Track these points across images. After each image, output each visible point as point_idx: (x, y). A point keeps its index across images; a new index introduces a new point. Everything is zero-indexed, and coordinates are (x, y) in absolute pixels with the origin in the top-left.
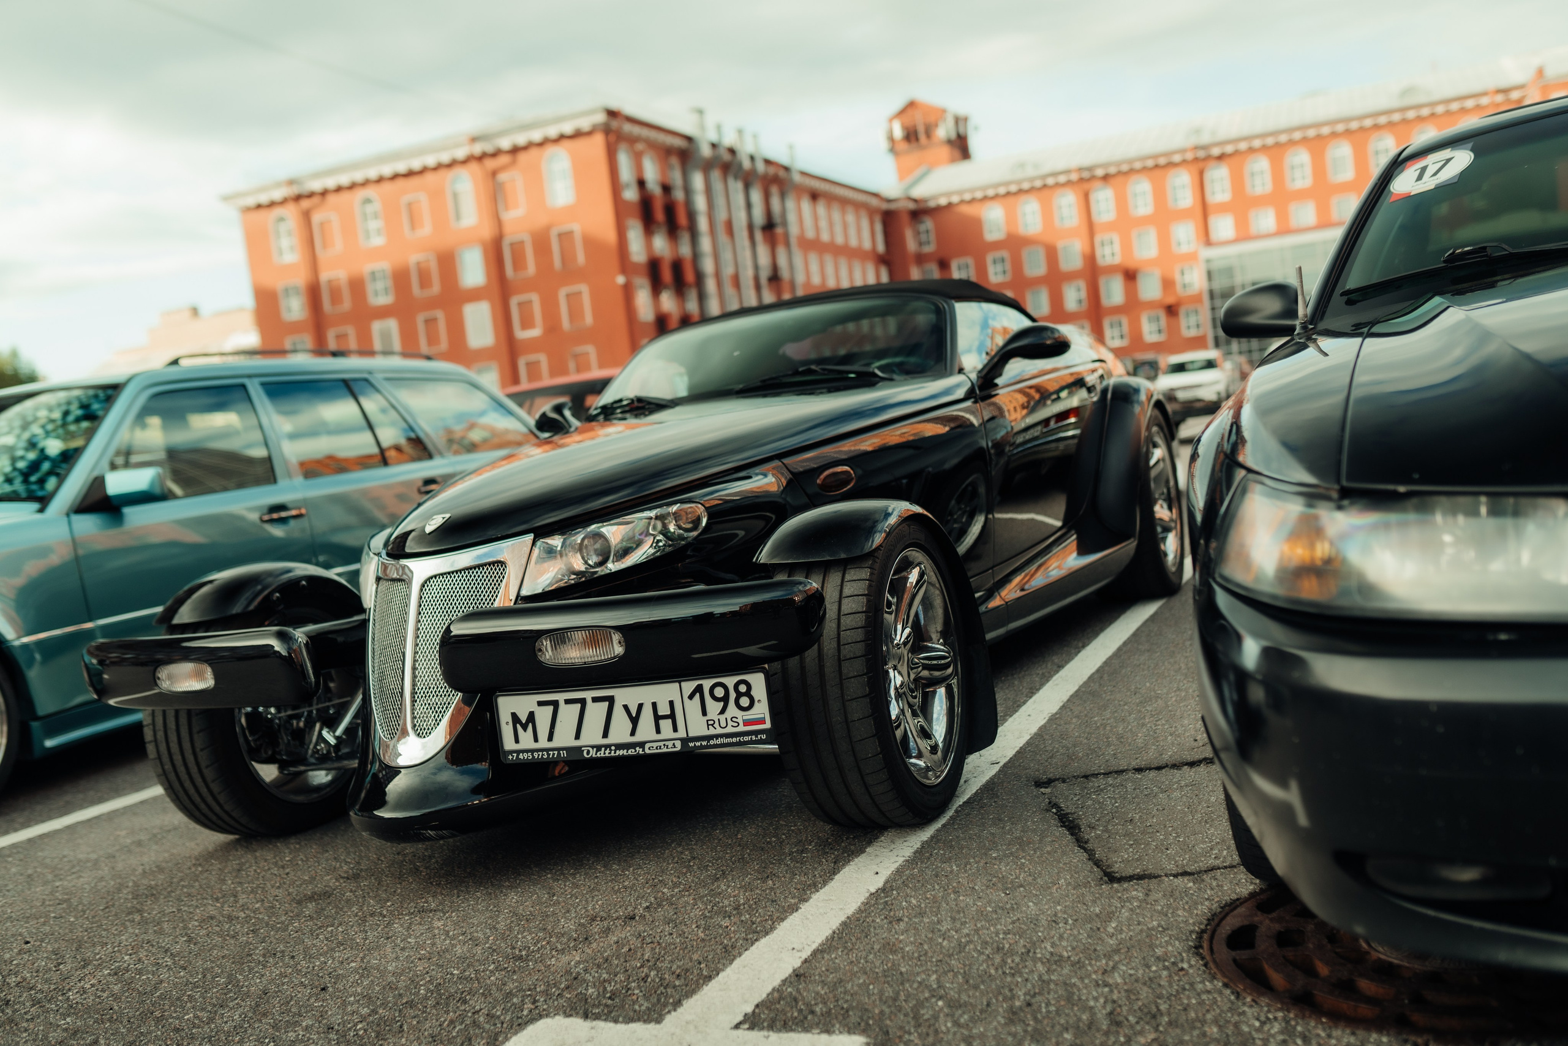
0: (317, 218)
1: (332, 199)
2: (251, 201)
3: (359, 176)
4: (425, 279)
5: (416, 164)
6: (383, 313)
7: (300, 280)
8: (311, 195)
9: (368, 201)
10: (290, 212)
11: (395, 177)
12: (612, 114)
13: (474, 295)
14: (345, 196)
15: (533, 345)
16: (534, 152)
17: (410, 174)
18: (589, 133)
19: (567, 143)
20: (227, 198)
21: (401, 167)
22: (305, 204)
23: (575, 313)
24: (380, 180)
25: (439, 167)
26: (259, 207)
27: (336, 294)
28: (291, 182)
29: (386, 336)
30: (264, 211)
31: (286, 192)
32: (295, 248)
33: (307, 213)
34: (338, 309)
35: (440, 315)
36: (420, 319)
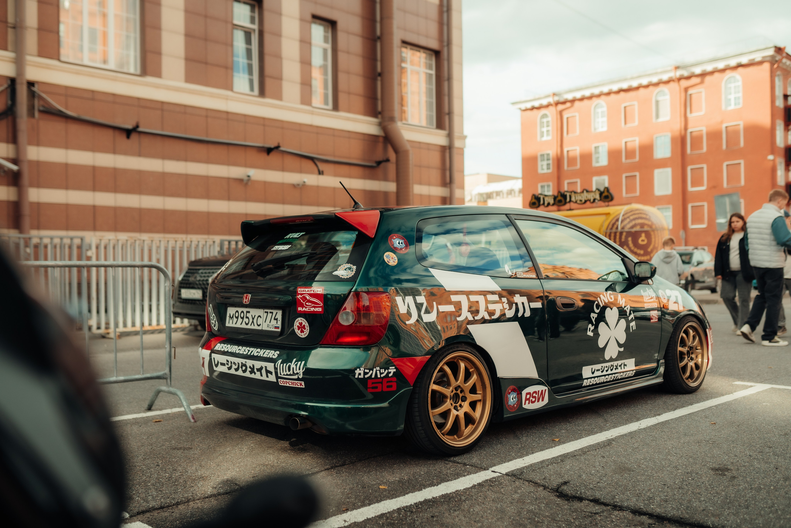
0: (566, 115)
1: (577, 104)
2: (529, 105)
3: (596, 91)
4: (630, 154)
5: (635, 84)
6: (600, 171)
7: (552, 151)
8: (564, 103)
9: (599, 106)
10: (551, 112)
11: (621, 91)
12: (779, 50)
13: (662, 163)
14: (586, 102)
15: (699, 196)
16: (717, 75)
17: (629, 90)
18: (760, 63)
19: (740, 70)
20: (513, 104)
21: (625, 86)
22: (560, 107)
23: (733, 176)
24: (609, 94)
25: (650, 85)
26: (533, 108)
27: (572, 161)
28: (554, 94)
29: (600, 185)
30: (535, 111)
31: (551, 100)
32: (551, 132)
33: (561, 113)
34: (571, 168)
35: (637, 174)
36: (624, 176)
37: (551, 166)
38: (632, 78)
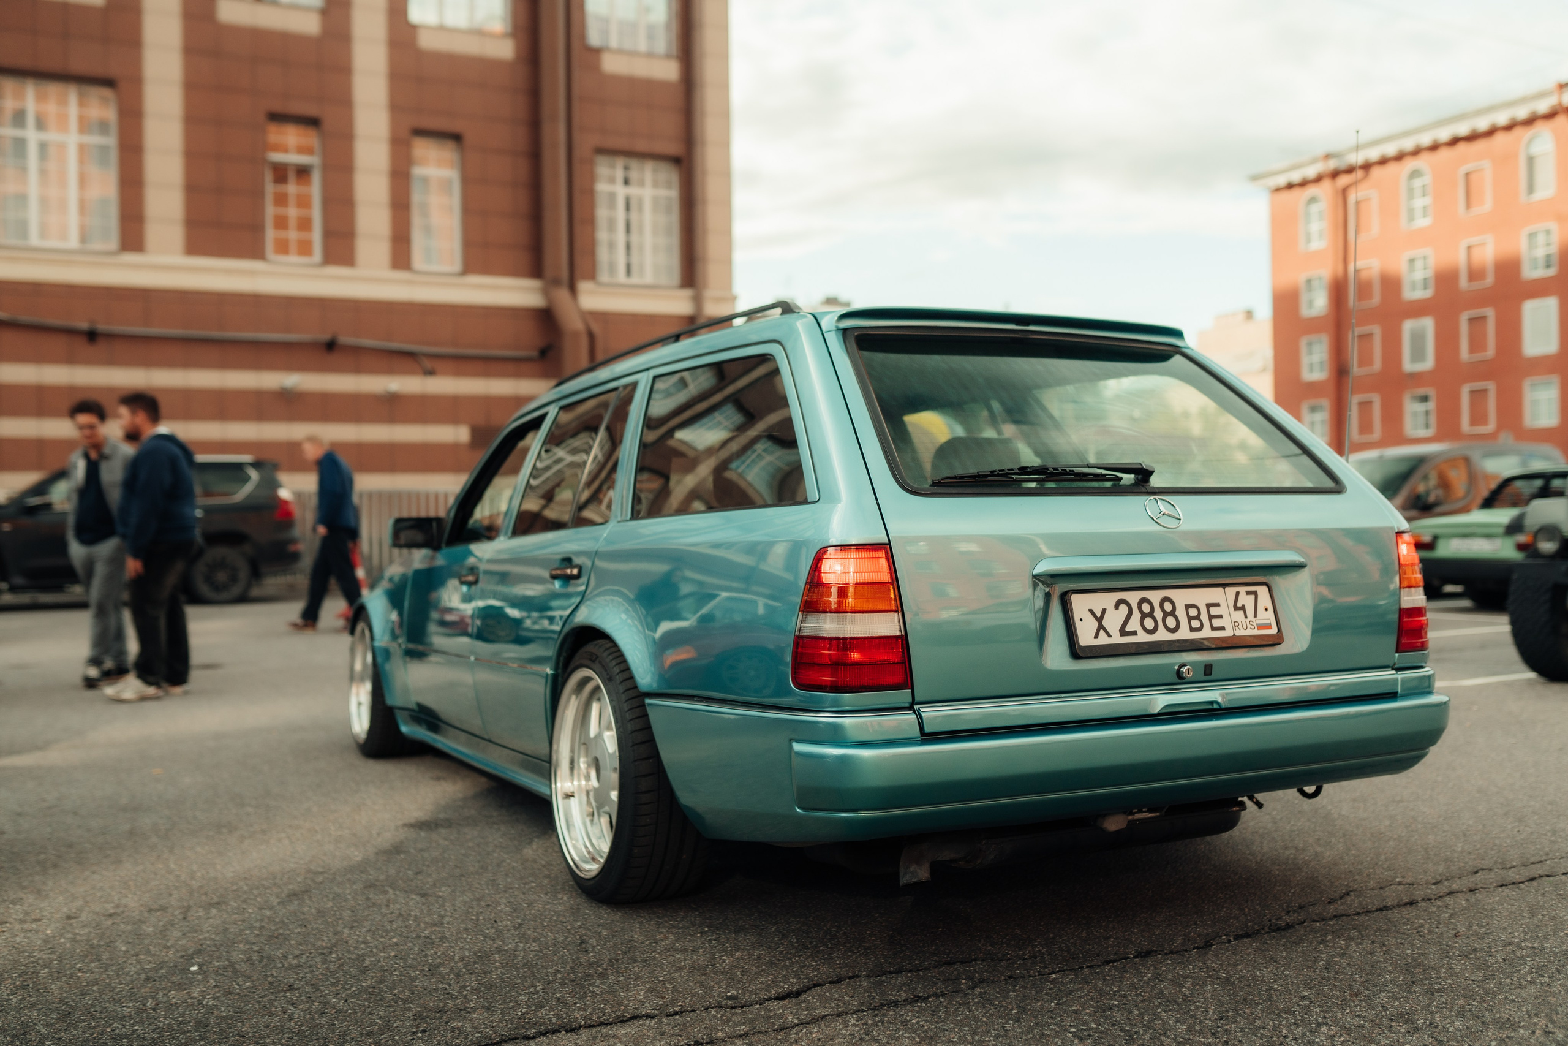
0: (1352, 198)
1: (1376, 172)
2: (1282, 180)
3: (1408, 144)
4: (1476, 273)
5: (1482, 124)
6: (1418, 309)
7: (1325, 272)
8: (1350, 170)
9: (1415, 174)
10: (1325, 191)
11: (1454, 141)
13: (1539, 289)
14: (1392, 168)
17: (1473, 137)
21: (1463, 129)
22: (1343, 180)
24: (1434, 147)
25: (1513, 125)
26: (1290, 186)
27: (1364, 289)
28: (1328, 157)
29: (1418, 338)
30: (1296, 193)
31: (1323, 167)
32: (1326, 233)
33: (1344, 191)
34: (1362, 304)
36: (1464, 318)
37: (1325, 302)
38: (1478, 115)
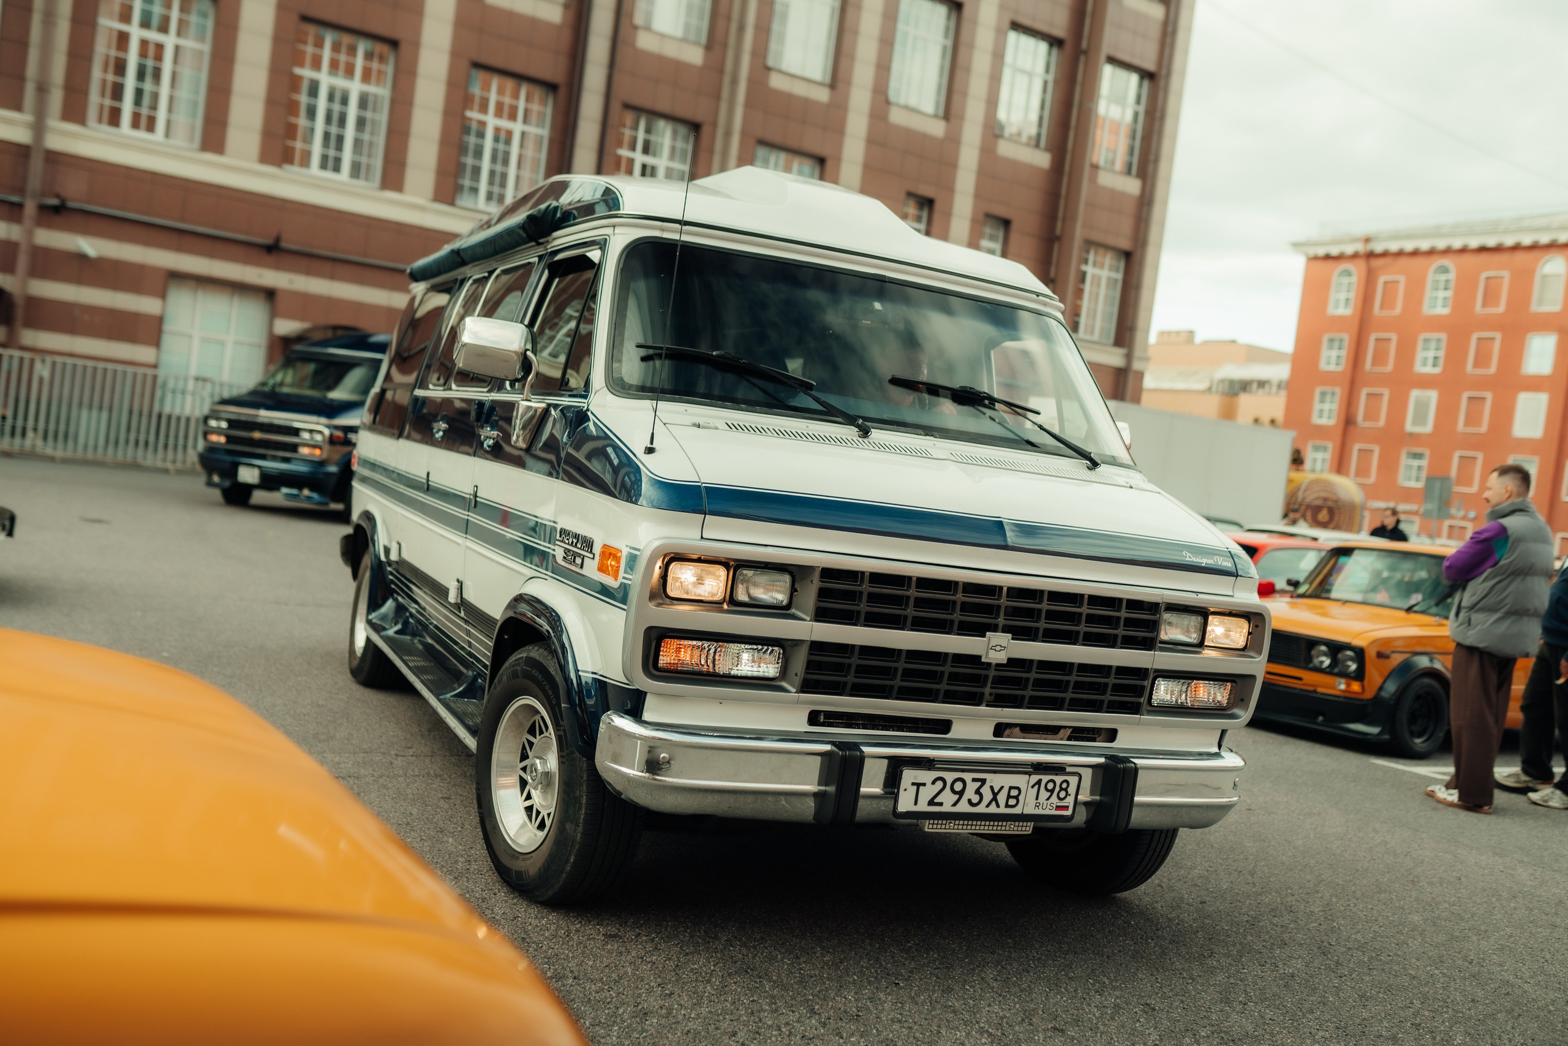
0: (1381, 280)
1: (1404, 262)
2: (1321, 251)
3: (1441, 244)
4: (1482, 358)
5: (1508, 241)
6: (1426, 382)
7: (1348, 334)
8: (1385, 254)
9: (1443, 270)
10: (1356, 268)
11: (1483, 249)
13: (1534, 384)
14: (1418, 261)
17: (1498, 249)
20: (1296, 245)
21: (1490, 242)
22: (1375, 262)
24: (1464, 250)
25: (1534, 247)
26: (1328, 257)
27: (1381, 354)
28: (1367, 240)
30: (1329, 264)
31: (1360, 247)
32: (1352, 303)
33: (1375, 272)
34: (1379, 369)
35: (1489, 396)
36: (1466, 395)
37: (1343, 361)
38: (1506, 232)
